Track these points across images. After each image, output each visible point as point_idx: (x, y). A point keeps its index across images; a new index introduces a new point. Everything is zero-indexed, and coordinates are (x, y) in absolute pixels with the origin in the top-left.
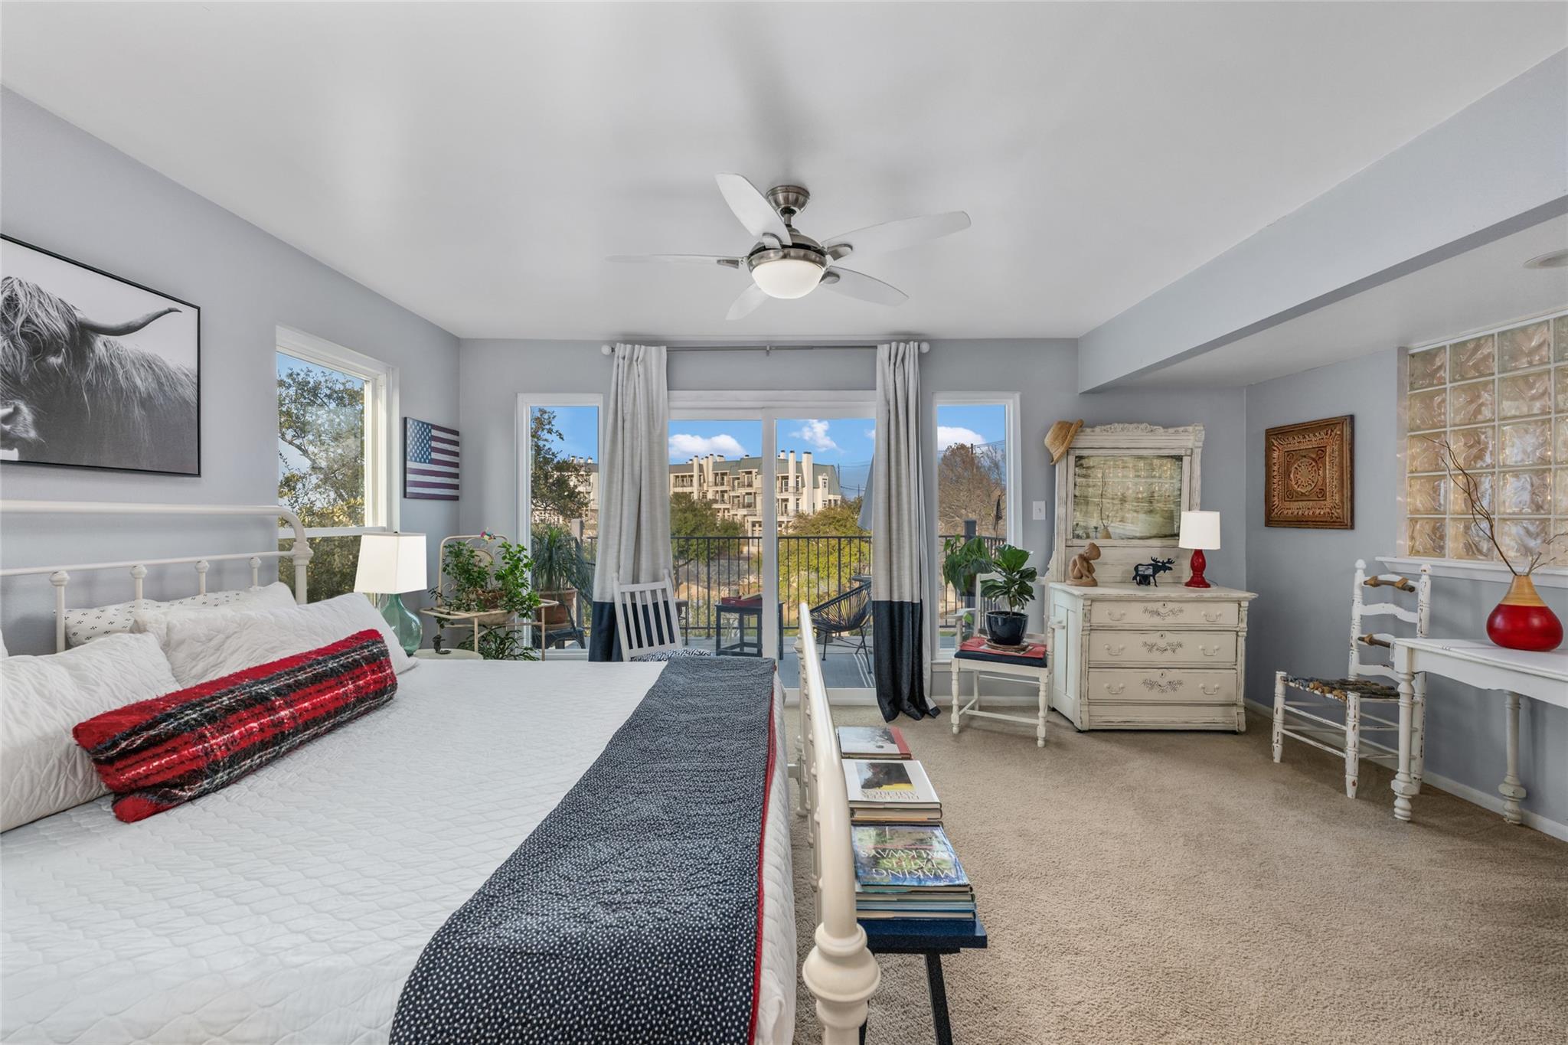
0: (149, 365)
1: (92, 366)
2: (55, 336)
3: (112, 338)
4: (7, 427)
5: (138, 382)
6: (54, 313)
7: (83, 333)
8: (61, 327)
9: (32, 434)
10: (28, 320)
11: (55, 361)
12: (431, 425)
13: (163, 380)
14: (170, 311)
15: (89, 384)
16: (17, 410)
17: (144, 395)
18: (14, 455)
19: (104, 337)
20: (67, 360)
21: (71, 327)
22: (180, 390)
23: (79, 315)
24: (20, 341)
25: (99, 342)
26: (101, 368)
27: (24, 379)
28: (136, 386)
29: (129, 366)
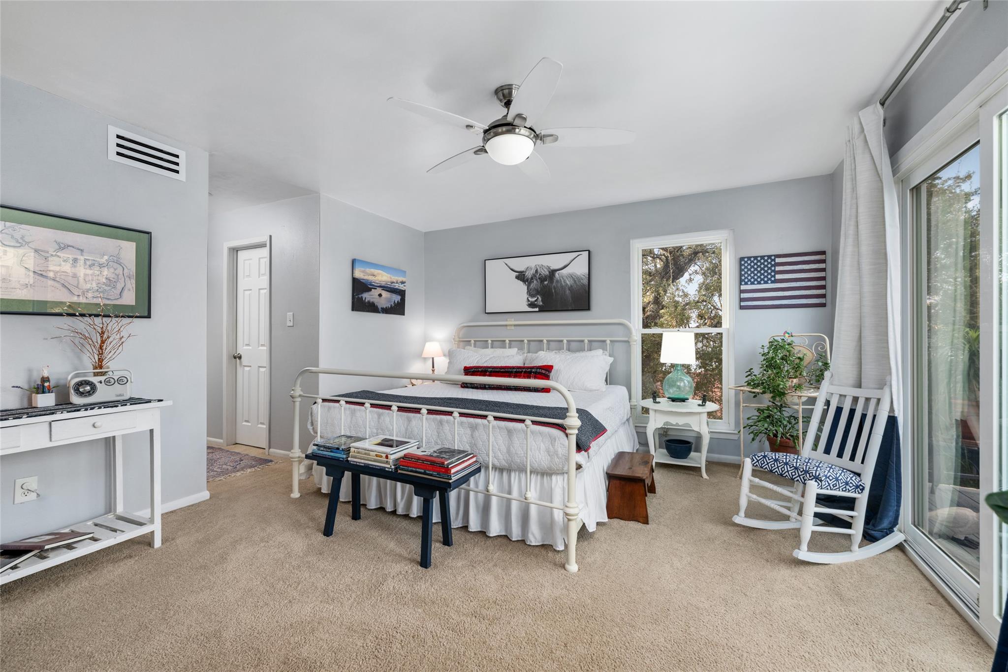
0: (571, 276)
1: (555, 281)
2: (546, 276)
3: (560, 271)
4: (536, 303)
5: (568, 282)
6: (546, 270)
7: (553, 272)
8: (548, 273)
9: (541, 303)
10: (540, 274)
11: (546, 283)
12: (774, 255)
13: (576, 280)
14: (578, 255)
15: (554, 287)
16: (538, 298)
17: (570, 286)
18: (537, 309)
19: (558, 272)
20: (548, 282)
21: (550, 272)
22: (582, 281)
23: (551, 268)
24: (538, 280)
25: (557, 274)
26: (557, 281)
27: (539, 289)
28: (567, 284)
29: (565, 278)
